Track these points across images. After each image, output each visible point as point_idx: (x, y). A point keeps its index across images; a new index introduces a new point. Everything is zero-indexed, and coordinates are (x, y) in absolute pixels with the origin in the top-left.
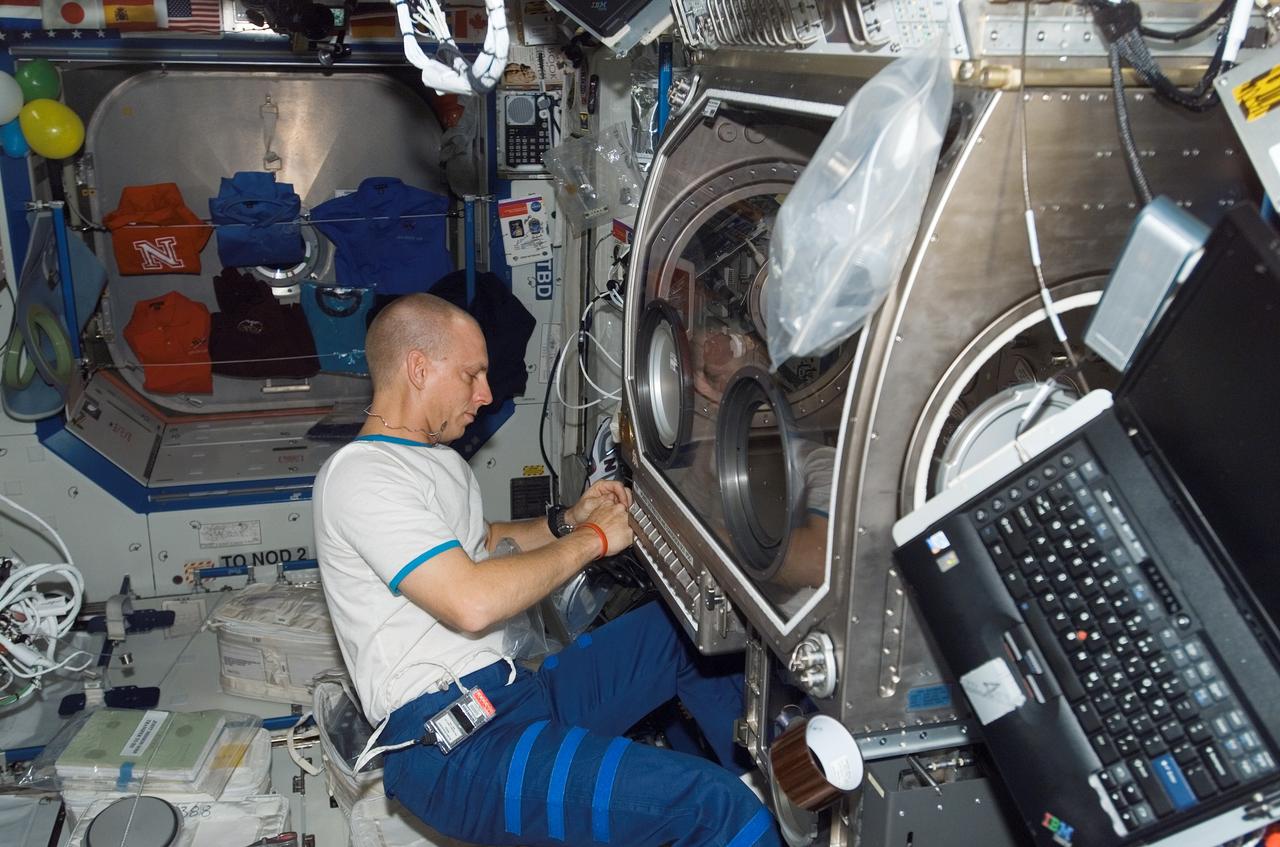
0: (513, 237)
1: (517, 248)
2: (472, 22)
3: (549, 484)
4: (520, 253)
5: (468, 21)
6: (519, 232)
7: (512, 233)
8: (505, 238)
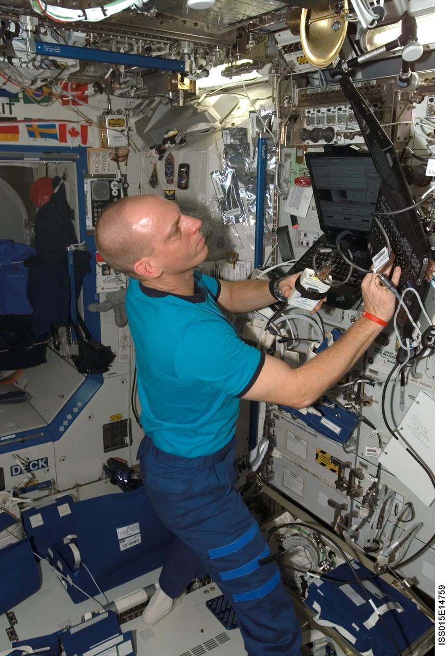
0: (103, 275)
1: (104, 282)
2: (70, 132)
3: (127, 424)
4: (106, 286)
5: (67, 132)
6: (107, 272)
7: (103, 272)
8: (97, 276)
